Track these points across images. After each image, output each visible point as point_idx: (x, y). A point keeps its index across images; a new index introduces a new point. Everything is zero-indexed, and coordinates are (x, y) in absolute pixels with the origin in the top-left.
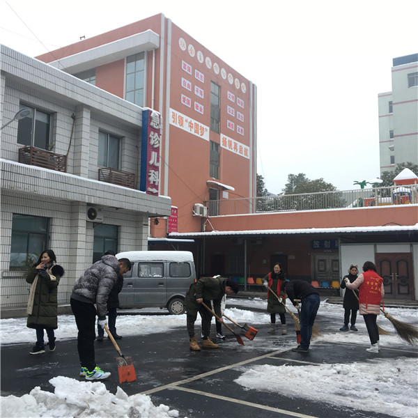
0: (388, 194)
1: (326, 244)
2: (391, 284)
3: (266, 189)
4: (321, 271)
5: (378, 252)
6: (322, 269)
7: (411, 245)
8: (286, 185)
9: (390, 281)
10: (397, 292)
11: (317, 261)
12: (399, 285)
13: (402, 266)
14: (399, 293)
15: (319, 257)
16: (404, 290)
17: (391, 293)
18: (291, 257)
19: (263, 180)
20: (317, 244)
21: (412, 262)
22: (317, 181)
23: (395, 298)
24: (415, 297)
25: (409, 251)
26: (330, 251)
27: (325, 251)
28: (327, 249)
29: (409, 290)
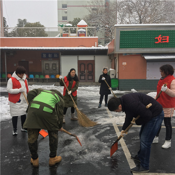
0: (75, 32)
1: (50, 56)
2: (85, 75)
3: (7, 25)
4: (47, 69)
5: (79, 60)
6: (47, 68)
7: (94, 57)
8: (17, 24)
9: (84, 74)
10: (87, 79)
11: (44, 65)
12: (88, 75)
13: (90, 66)
14: (88, 79)
15: (46, 62)
16: (90, 78)
17: (85, 79)
18: (31, 62)
19: (6, 20)
20: (45, 56)
21: (94, 64)
22: (37, 23)
23: (86, 82)
24: (95, 81)
25: (93, 60)
26: (52, 59)
27: (49, 59)
28: (50, 58)
29: (92, 78)
